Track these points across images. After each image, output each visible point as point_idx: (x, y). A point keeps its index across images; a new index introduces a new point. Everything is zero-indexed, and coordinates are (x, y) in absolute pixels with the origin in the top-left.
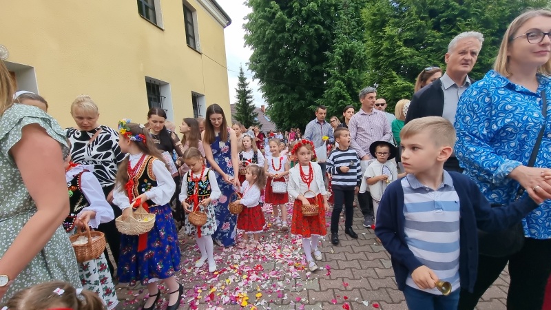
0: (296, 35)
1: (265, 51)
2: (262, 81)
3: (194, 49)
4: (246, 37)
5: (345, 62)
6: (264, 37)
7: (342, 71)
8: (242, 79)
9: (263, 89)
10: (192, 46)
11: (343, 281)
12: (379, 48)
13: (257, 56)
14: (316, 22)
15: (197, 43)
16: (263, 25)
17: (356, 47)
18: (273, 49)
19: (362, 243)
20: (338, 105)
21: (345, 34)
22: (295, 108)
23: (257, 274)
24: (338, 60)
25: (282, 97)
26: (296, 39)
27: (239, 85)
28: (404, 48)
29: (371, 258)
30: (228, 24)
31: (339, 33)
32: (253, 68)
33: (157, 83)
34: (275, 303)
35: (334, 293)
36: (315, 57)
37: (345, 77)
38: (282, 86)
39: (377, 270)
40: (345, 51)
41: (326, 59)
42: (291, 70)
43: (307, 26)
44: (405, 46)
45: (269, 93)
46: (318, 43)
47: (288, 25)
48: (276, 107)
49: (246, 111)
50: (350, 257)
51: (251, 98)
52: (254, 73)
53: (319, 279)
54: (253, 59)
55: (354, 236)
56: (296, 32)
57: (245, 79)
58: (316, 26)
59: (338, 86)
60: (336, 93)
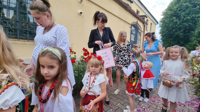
0: (181, 26)
2: (162, 37)
7: (197, 38)
14: (189, 22)
18: (171, 30)
20: (194, 47)
24: (196, 35)
32: (161, 33)
36: (187, 31)
38: (171, 39)
42: (176, 35)
47: (178, 23)
56: (180, 24)
58: (189, 23)
59: (195, 42)
60: (194, 44)
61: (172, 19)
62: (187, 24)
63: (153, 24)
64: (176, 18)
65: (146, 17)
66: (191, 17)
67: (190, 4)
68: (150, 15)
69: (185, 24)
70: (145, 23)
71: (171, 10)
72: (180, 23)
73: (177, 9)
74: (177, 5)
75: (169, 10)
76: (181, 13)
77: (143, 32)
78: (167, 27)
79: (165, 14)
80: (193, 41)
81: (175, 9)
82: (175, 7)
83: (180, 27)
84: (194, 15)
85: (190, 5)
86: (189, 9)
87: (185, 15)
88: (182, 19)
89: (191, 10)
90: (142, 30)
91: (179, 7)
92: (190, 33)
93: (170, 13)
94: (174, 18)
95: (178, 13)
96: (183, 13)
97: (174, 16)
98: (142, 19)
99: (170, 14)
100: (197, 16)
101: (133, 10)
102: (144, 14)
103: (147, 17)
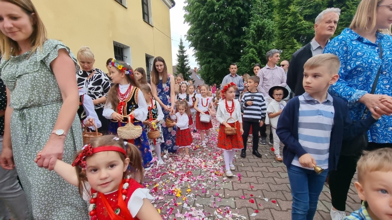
0: (222, 15)
1: (199, 26)
2: (196, 48)
3: (148, 23)
4: (185, 16)
5: (258, 35)
6: (198, 16)
7: (255, 42)
8: (181, 47)
9: (196, 55)
10: (146, 20)
11: (250, 184)
12: (285, 22)
13: (193, 30)
14: (237, 5)
15: (150, 19)
16: (198, 7)
17: (267, 24)
18: (204, 25)
19: (265, 161)
20: (251, 67)
21: (259, 14)
22: (219, 69)
23: (188, 177)
24: (253, 33)
25: (210, 61)
26: (222, 18)
27: (179, 51)
28: (304, 21)
29: (271, 171)
30: (173, 6)
31: (255, 13)
32: (189, 39)
33: (121, 47)
34: (200, 196)
35: (243, 192)
36: (235, 32)
37: (257, 46)
38: (210, 53)
39: (275, 179)
40: (258, 27)
41: (244, 33)
42: (217, 41)
43: (231, 8)
44: (305, 20)
45: (200, 57)
46: (238, 20)
47: (216, 7)
48: (205, 68)
49: (183, 70)
50: (256, 169)
51: (188, 61)
52: (190, 43)
53: (232, 182)
54: (190, 32)
55: (259, 156)
56: (222, 12)
57: (184, 47)
58: (237, 8)
59: (251, 53)
60: (250, 58)
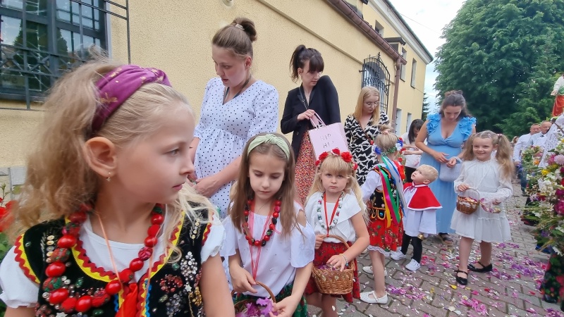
0: (491, 67)
7: (535, 99)
14: (515, 56)
18: (465, 77)
24: (533, 91)
36: (507, 82)
37: (539, 104)
40: (541, 84)
42: (480, 93)
47: (485, 60)
56: (491, 63)
58: (515, 60)
59: (529, 111)
60: (526, 116)
61: (468, 48)
62: (509, 63)
63: (419, 62)
64: (481, 44)
65: (402, 43)
66: (519, 43)
67: (519, 7)
68: (410, 36)
69: (503, 61)
70: (399, 60)
71: (467, 23)
72: (490, 59)
73: (483, 20)
74: (484, 10)
75: (461, 24)
76: (494, 31)
77: (393, 83)
78: (457, 71)
79: (450, 33)
80: (525, 109)
81: (477, 21)
82: (478, 16)
83: (491, 69)
84: (527, 38)
85: (518, 10)
86: (515, 20)
87: (504, 38)
88: (495, 50)
89: (519, 22)
90: (392, 79)
91: (488, 14)
92: (517, 88)
93: (463, 30)
94: (475, 45)
95: (486, 30)
96: (499, 32)
97: (475, 40)
98: (390, 47)
99: (464, 34)
100: (537, 38)
101: (367, 23)
102: (396, 35)
103: (404, 44)
